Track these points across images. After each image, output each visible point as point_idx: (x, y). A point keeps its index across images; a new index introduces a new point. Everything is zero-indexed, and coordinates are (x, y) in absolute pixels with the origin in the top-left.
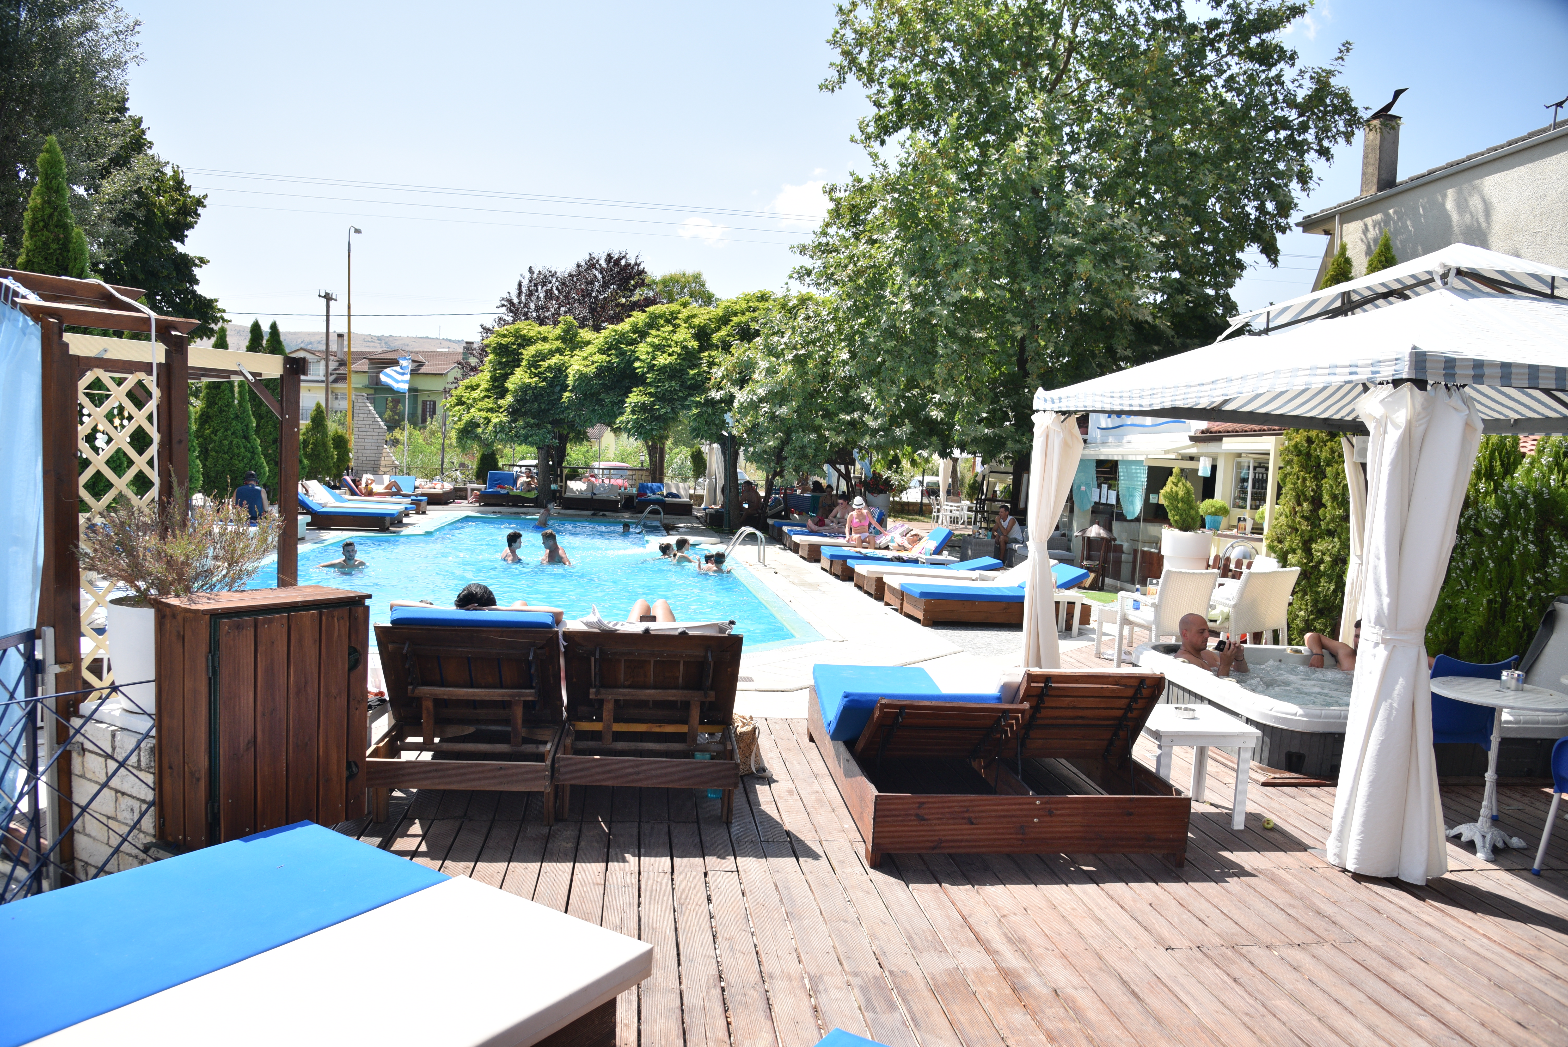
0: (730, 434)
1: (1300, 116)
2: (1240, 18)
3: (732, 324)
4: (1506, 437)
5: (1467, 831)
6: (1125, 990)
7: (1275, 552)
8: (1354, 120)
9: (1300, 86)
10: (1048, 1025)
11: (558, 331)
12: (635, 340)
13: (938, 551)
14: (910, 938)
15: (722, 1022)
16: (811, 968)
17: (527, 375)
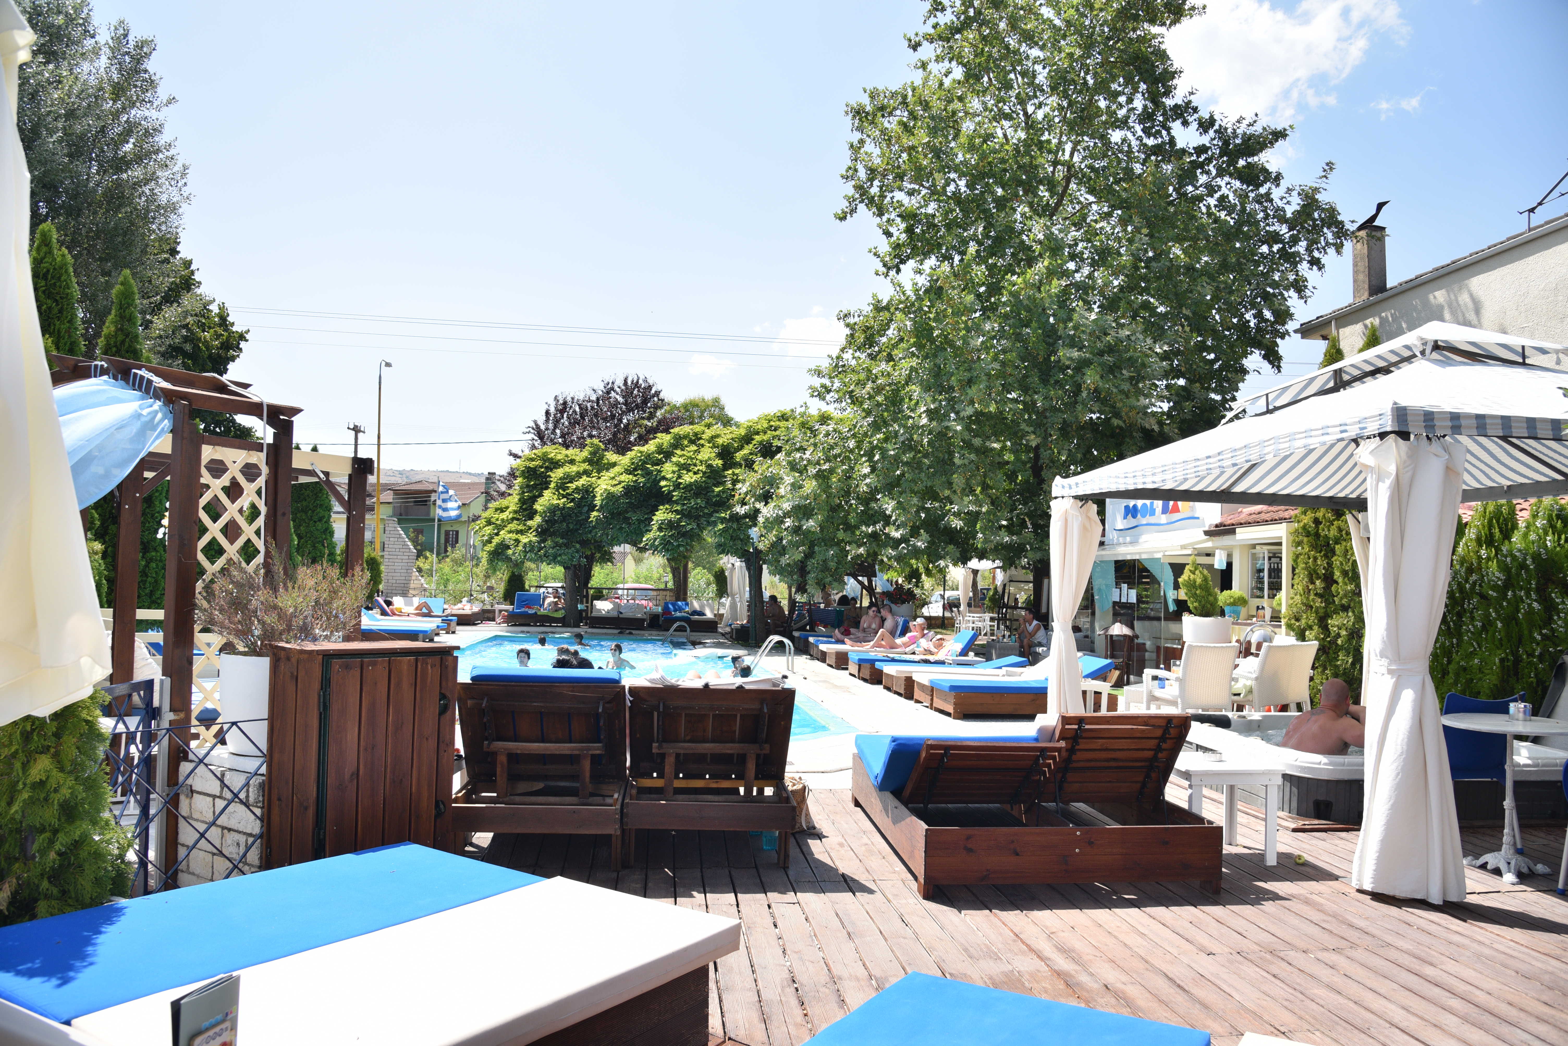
0: (756, 549)
1: (1290, 229)
2: (1226, 143)
3: (754, 442)
4: (1502, 506)
5: (1491, 859)
6: (1171, 984)
7: (1293, 630)
8: (1341, 232)
9: (1288, 203)
11: (585, 453)
12: (660, 460)
13: (964, 653)
14: (966, 950)
15: (798, 1012)
16: (876, 972)
17: (555, 497)
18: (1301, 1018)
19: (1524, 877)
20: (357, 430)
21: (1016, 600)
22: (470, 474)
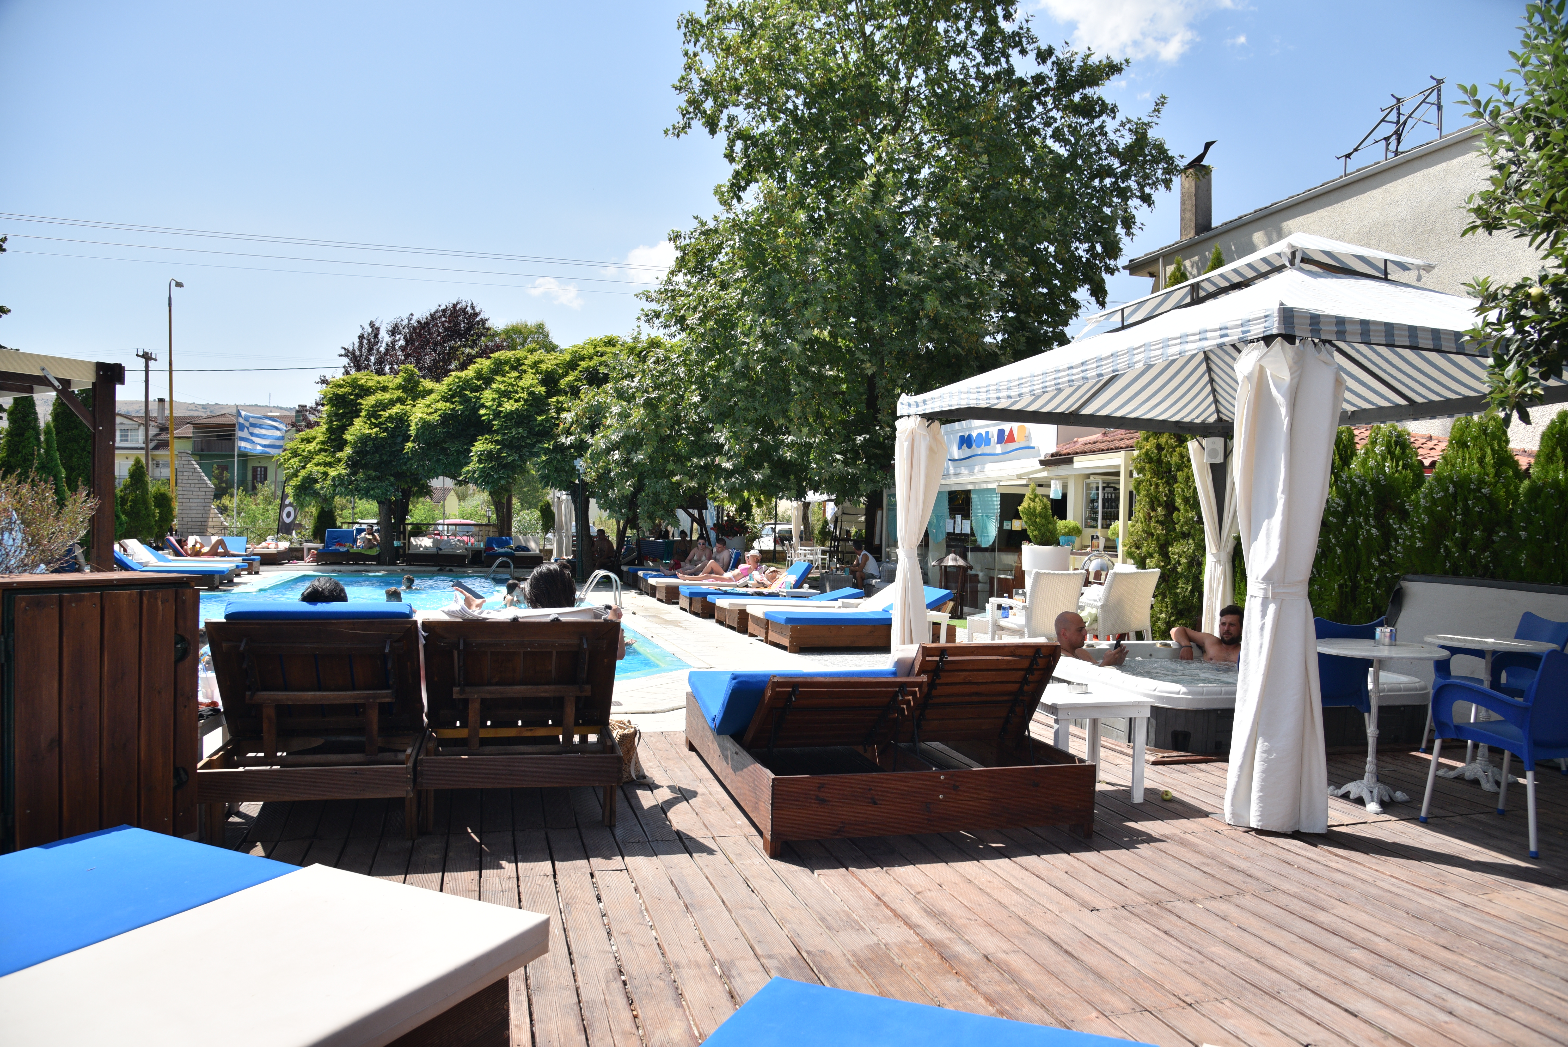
0: (582, 481)
1: (1122, 164)
2: (1063, 75)
3: (580, 369)
4: (1342, 432)
5: (1354, 788)
6: (1057, 950)
7: (1133, 557)
8: (1171, 169)
9: (1121, 137)
10: (984, 988)
11: (399, 380)
12: (480, 386)
13: (798, 585)
14: (823, 920)
15: (627, 1015)
16: (721, 955)
17: (367, 426)
18: (1205, 984)
19: (1387, 806)
20: (147, 357)
21: (848, 532)
22: (281, 408)
